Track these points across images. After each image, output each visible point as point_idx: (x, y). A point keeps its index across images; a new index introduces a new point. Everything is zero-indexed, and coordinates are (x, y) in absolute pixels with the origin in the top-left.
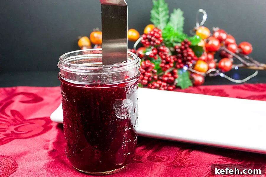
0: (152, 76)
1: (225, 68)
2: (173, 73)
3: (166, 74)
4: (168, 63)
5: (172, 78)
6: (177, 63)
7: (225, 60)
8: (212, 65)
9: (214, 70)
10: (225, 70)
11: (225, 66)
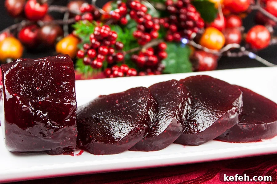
0: (114, 54)
1: (258, 43)
2: (157, 50)
3: (144, 50)
4: (148, 30)
5: (153, 59)
6: (169, 32)
7: (259, 28)
8: (234, 37)
9: (236, 46)
10: (258, 47)
11: (257, 39)
